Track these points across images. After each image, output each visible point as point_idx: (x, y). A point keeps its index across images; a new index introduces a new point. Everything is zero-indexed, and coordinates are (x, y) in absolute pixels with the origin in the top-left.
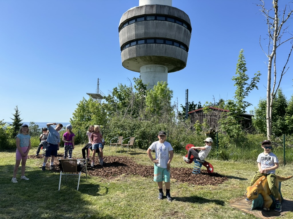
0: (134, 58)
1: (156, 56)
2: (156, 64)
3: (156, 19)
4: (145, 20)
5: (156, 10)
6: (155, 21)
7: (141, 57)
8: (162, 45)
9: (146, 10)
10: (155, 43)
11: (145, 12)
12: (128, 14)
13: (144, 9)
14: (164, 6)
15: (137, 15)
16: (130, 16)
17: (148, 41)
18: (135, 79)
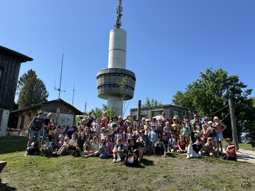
0: (103, 94)
1: (115, 93)
2: (116, 96)
3: (114, 75)
4: (109, 75)
5: (115, 71)
6: (114, 76)
7: (107, 94)
8: (117, 88)
9: (109, 71)
10: (114, 87)
11: (109, 72)
12: (101, 72)
13: (109, 70)
14: (119, 69)
15: (105, 73)
16: (102, 73)
17: (111, 86)
18: (103, 105)
